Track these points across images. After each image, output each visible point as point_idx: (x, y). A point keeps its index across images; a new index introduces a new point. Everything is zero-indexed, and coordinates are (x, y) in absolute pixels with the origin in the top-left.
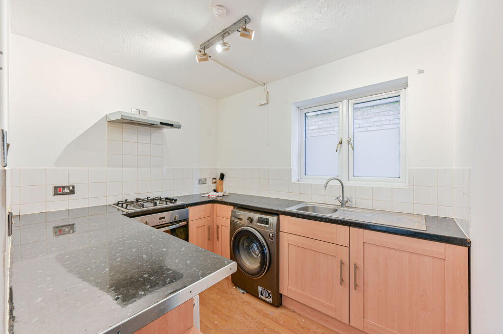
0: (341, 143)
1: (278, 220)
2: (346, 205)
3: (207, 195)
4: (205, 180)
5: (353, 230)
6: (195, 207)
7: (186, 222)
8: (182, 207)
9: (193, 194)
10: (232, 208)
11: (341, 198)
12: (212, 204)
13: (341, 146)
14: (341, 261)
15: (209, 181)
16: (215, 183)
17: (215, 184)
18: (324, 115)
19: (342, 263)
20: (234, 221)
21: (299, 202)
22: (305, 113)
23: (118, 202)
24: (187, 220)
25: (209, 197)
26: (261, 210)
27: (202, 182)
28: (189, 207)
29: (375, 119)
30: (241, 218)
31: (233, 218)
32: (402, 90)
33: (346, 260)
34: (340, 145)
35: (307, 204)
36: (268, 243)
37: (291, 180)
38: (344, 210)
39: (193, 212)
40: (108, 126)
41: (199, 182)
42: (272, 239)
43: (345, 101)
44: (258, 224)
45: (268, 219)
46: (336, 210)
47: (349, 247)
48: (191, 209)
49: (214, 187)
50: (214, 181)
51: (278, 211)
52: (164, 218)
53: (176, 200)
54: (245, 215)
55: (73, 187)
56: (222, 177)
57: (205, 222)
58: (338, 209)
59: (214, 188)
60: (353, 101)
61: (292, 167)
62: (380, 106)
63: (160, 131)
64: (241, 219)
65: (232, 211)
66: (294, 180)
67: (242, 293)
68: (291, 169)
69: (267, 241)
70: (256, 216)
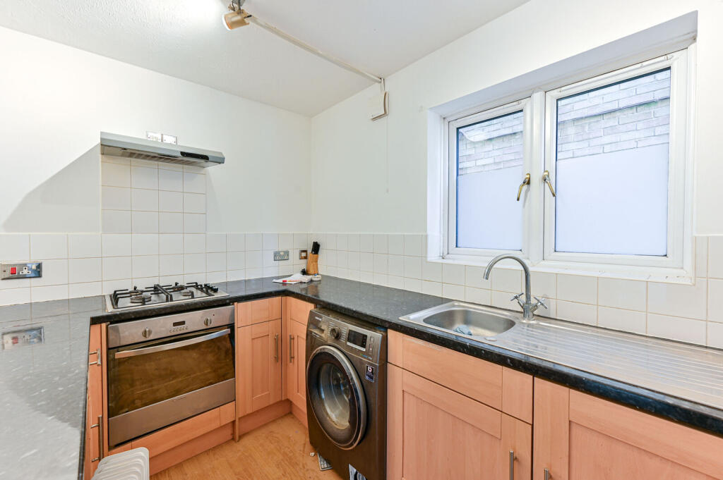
0: (529, 183)
1: (385, 340)
2: (535, 313)
3: (281, 281)
4: (287, 253)
5: (543, 385)
6: (249, 303)
7: (229, 330)
8: (221, 303)
9: (264, 277)
10: (311, 307)
11: (523, 298)
12: (284, 298)
13: (528, 190)
14: (512, 454)
15: (294, 256)
16: (306, 258)
17: (304, 261)
18: (505, 139)
19: (514, 459)
20: (311, 332)
21: (443, 301)
22: (458, 129)
23: (115, 292)
24: (232, 326)
25: (284, 283)
26: (356, 315)
27: (281, 256)
28: (236, 303)
29: (607, 139)
30: (322, 328)
31: (311, 326)
32: (675, 55)
33: (524, 454)
34: (525, 187)
35: (454, 306)
36: (365, 385)
37: (426, 257)
38: (529, 325)
39: (243, 312)
40: (102, 162)
41: (275, 256)
42: (372, 378)
43: (538, 96)
44: (349, 344)
45: (366, 336)
46: (510, 324)
47: (533, 425)
48: (240, 307)
49: (303, 265)
50: (304, 254)
51: (386, 321)
52: (183, 323)
53: (216, 291)
54: (329, 323)
55: (39, 266)
56: (316, 248)
57: (271, 328)
58: (516, 321)
59: (304, 267)
60: (556, 94)
61: (429, 232)
62: (618, 114)
63: (203, 171)
64: (322, 331)
65: (312, 314)
66: (434, 254)
67: (324, 470)
68: (426, 236)
69: (362, 379)
70: (347, 327)
